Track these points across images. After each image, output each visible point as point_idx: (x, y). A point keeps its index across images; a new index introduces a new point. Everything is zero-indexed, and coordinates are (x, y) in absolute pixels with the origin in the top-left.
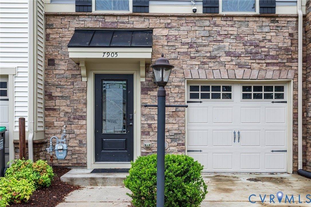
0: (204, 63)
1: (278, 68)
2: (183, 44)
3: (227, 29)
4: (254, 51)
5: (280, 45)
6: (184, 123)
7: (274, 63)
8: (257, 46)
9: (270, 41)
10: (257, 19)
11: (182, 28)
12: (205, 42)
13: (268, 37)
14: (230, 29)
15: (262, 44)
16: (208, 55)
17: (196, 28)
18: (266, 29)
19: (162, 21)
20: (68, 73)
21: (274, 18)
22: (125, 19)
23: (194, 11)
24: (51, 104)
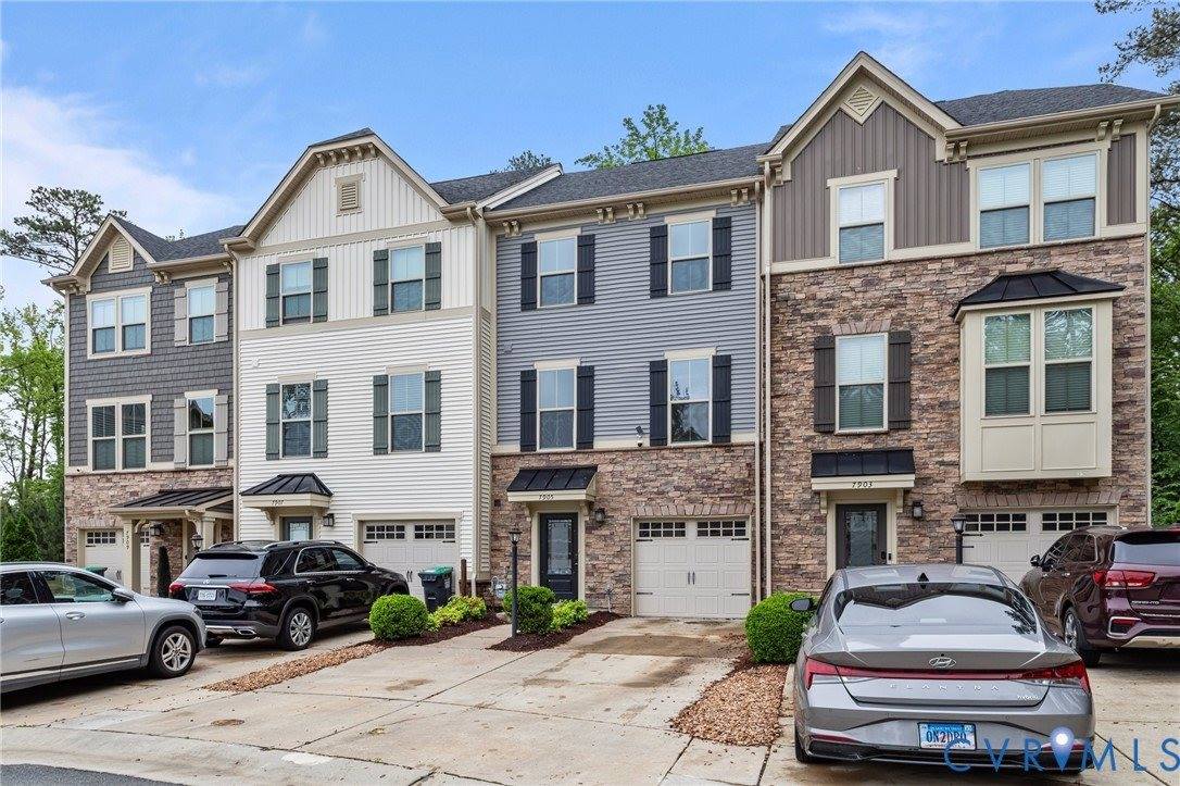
0: (651, 500)
1: (733, 502)
2: (629, 480)
3: (676, 462)
5: (736, 477)
6: (630, 563)
7: (729, 497)
9: (724, 472)
10: (710, 450)
11: (628, 463)
12: (653, 477)
13: (723, 469)
14: (680, 461)
15: (716, 477)
16: (656, 490)
17: (643, 462)
18: (720, 460)
19: (607, 457)
20: (513, 514)
21: (729, 447)
22: (570, 457)
23: (640, 445)
24: (496, 544)
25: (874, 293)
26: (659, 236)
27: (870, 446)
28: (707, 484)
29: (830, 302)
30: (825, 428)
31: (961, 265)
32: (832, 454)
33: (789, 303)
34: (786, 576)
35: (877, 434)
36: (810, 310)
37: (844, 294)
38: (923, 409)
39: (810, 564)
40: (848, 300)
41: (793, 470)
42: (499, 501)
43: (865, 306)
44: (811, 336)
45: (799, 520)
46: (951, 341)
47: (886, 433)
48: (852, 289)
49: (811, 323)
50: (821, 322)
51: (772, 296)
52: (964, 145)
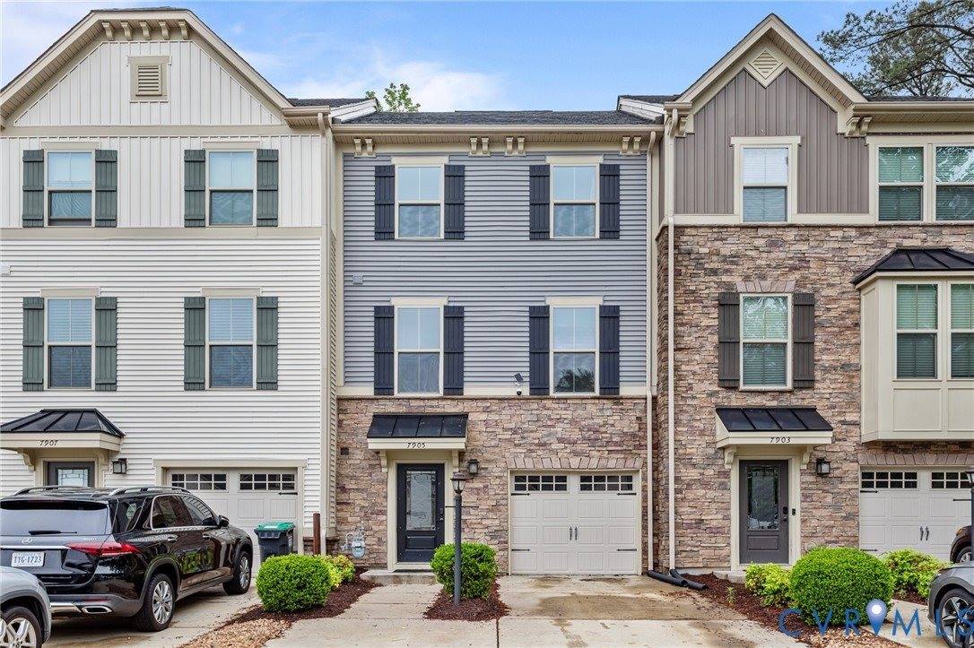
0: (532, 451)
1: (623, 456)
2: (505, 429)
3: (560, 412)
4: (592, 437)
5: (625, 430)
6: (507, 518)
7: (618, 451)
8: (596, 431)
9: (613, 425)
10: (597, 401)
11: (504, 412)
12: (533, 427)
13: (611, 422)
14: (564, 412)
15: (603, 429)
16: (537, 441)
17: (522, 412)
18: (608, 413)
19: (479, 404)
20: (365, 464)
21: (618, 400)
22: (435, 403)
23: (519, 393)
24: (344, 497)
25: (778, 254)
26: (540, 176)
27: (774, 403)
28: (594, 437)
29: (734, 259)
30: (729, 384)
31: (862, 235)
32: (737, 409)
33: (692, 256)
34: (689, 531)
35: (782, 392)
36: (715, 265)
37: (749, 253)
38: (826, 370)
39: (714, 519)
40: (752, 258)
41: (696, 424)
42: (347, 449)
43: (769, 266)
44: (715, 292)
45: (702, 474)
46: (852, 306)
47: (790, 392)
48: (756, 249)
49: (715, 278)
50: (725, 278)
51: (676, 247)
52: (867, 120)
